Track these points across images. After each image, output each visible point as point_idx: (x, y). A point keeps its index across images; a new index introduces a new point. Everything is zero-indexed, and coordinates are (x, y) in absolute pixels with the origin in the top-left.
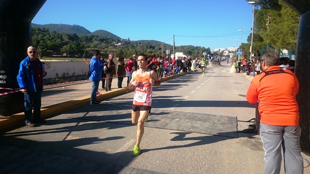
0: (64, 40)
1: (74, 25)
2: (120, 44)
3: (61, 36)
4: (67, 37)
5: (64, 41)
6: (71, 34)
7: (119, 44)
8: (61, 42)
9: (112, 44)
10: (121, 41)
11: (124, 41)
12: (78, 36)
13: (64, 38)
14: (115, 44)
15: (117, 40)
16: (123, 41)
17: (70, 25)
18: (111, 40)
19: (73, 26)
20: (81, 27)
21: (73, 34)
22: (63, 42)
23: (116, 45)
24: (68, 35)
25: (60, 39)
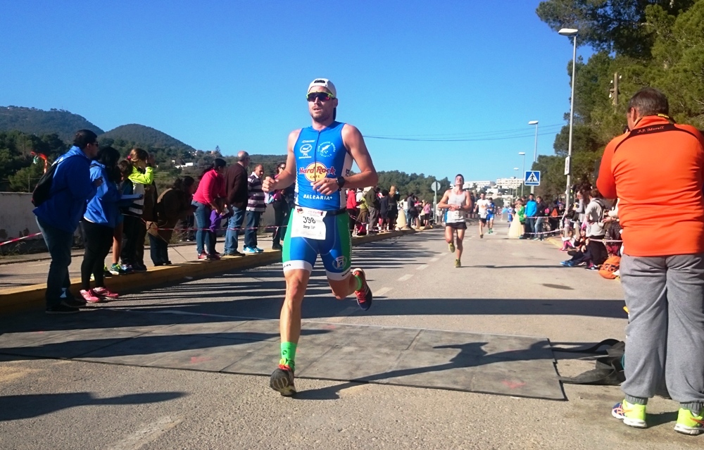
0: (21, 154)
1: (54, 112)
2: (191, 164)
3: (11, 140)
4: (29, 145)
5: (21, 156)
6: (42, 137)
7: (187, 164)
8: (10, 158)
9: (167, 164)
10: (193, 158)
11: (204, 156)
12: (65, 142)
13: (20, 147)
14: (177, 164)
15: (182, 152)
16: (200, 156)
17: (41, 111)
18: (165, 154)
19: (49, 112)
20: (74, 116)
21: (49, 136)
22: (16, 158)
23: (178, 167)
24: (33, 138)
25: (7, 150)
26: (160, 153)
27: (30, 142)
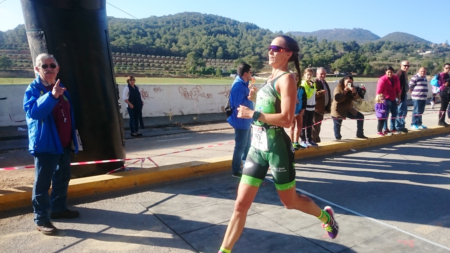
1: (355, 29)
2: (429, 52)
3: (334, 45)
4: (342, 48)
5: (338, 53)
6: (348, 43)
7: (427, 52)
8: (333, 54)
9: (414, 53)
10: (431, 48)
11: (437, 47)
12: (359, 45)
13: (337, 49)
14: (420, 52)
15: (424, 46)
16: (435, 47)
17: (349, 30)
18: (413, 47)
19: (352, 30)
20: (365, 30)
21: (352, 42)
22: (336, 54)
23: (421, 54)
24: (344, 44)
25: (332, 50)
26: (410, 47)
27: (342, 46)
